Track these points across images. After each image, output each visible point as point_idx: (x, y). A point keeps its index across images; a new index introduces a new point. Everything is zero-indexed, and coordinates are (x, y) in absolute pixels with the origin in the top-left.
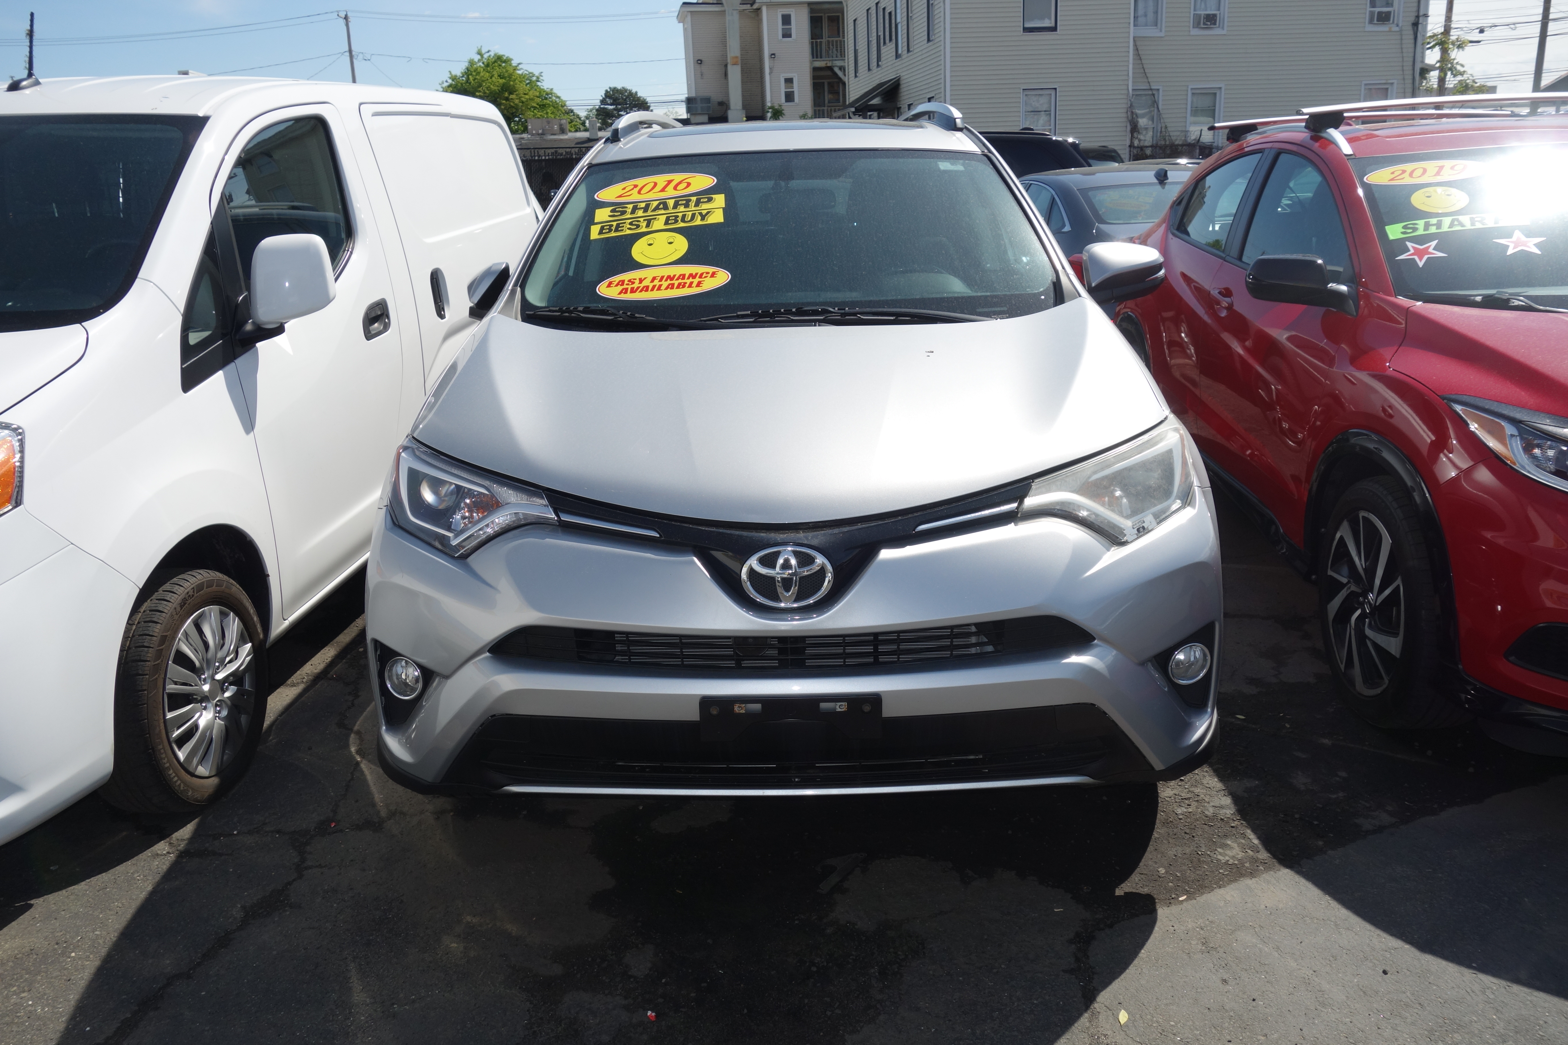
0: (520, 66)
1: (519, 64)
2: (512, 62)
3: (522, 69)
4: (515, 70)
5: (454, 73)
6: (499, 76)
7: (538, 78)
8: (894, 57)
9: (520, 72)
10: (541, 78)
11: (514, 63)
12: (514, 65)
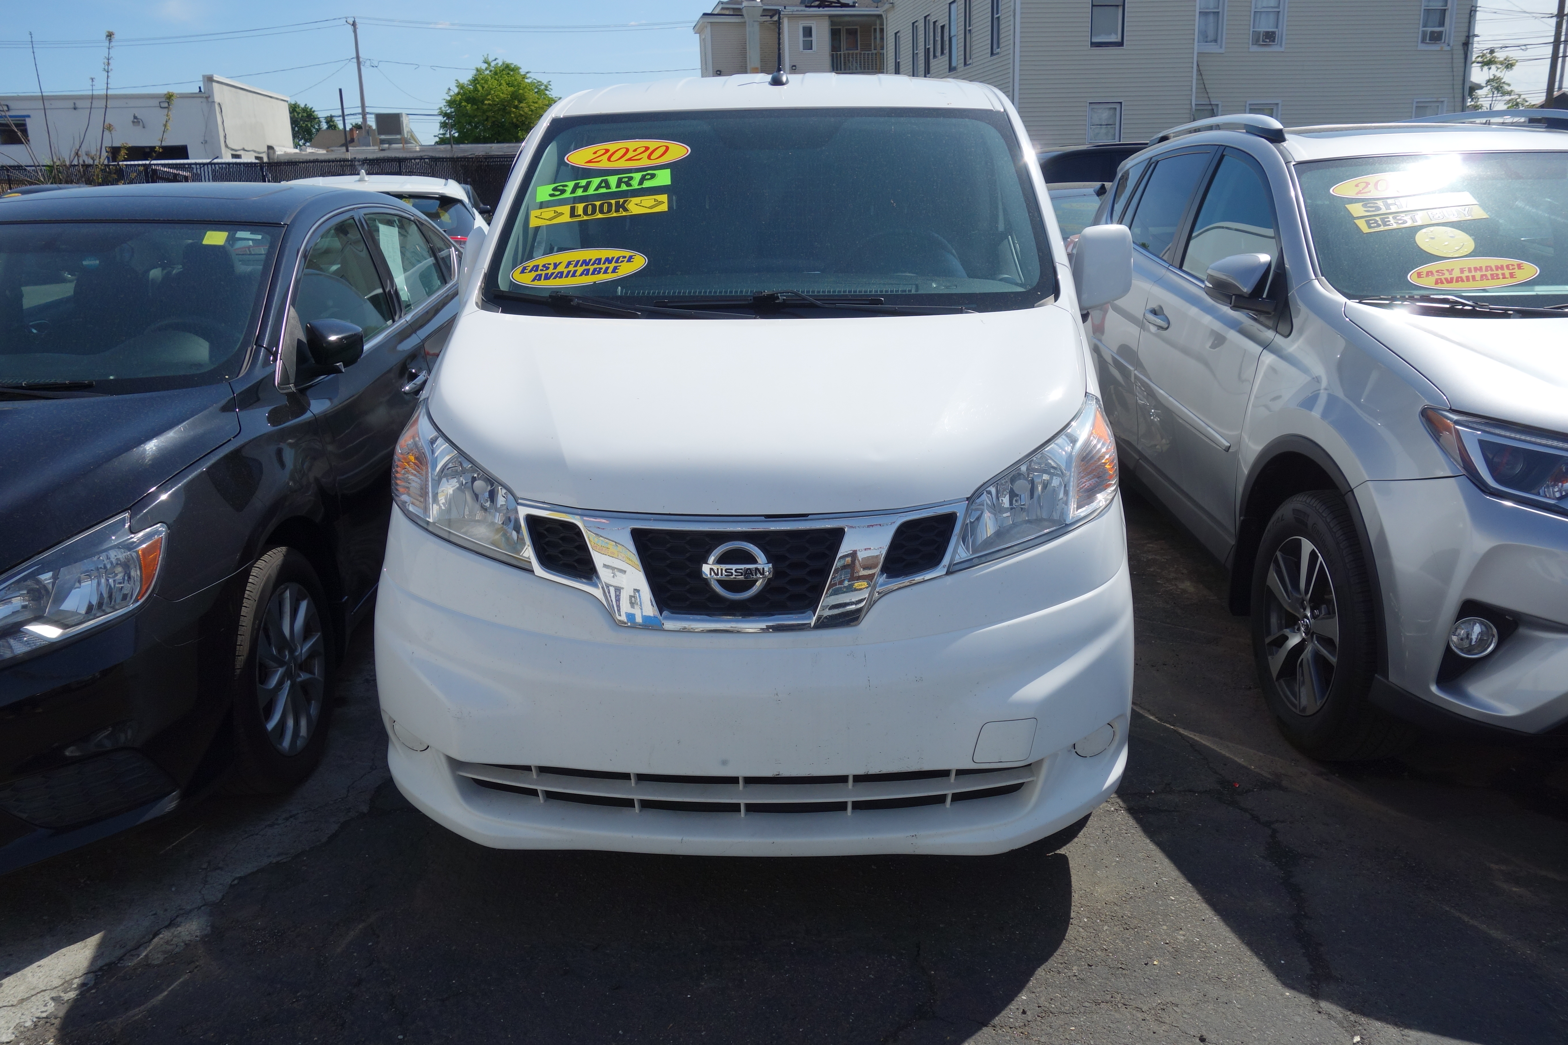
0: (528, 75)
1: (528, 73)
2: (520, 71)
3: (530, 77)
4: (524, 78)
5: (461, 81)
6: (508, 84)
7: (546, 87)
8: (948, 70)
9: (529, 81)
10: (549, 87)
11: (522, 71)
12: (522, 73)
